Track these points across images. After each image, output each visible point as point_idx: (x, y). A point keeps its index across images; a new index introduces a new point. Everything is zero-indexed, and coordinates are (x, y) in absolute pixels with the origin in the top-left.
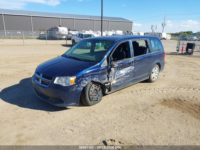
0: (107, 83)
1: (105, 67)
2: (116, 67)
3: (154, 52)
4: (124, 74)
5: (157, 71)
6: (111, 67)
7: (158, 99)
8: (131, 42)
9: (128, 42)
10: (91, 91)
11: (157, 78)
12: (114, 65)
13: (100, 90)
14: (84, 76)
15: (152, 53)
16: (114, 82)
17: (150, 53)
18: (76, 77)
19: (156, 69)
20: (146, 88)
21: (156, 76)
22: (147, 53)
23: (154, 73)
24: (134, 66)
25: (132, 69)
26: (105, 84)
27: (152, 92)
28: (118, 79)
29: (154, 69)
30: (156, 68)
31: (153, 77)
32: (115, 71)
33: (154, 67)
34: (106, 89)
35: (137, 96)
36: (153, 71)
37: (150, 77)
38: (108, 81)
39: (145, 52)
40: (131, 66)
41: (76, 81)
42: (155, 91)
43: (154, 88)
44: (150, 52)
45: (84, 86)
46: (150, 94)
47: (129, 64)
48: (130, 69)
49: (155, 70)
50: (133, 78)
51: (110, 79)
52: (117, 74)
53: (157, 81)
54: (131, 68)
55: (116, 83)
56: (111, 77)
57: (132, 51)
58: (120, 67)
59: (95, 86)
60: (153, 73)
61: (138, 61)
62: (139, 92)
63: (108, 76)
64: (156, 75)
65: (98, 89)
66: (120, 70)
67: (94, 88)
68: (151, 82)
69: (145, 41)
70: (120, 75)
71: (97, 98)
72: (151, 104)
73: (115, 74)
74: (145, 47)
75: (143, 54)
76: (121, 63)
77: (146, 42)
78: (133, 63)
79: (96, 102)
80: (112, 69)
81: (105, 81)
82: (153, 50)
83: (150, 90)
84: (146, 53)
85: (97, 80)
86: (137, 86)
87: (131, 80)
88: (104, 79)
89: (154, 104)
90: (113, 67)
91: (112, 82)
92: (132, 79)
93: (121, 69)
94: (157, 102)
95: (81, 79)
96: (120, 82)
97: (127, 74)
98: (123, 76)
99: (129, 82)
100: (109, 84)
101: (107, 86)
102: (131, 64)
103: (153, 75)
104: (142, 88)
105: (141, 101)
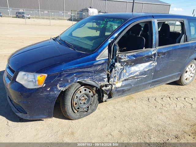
0: (106, 86)
1: (103, 61)
2: (125, 62)
3: (193, 42)
4: (138, 73)
5: (194, 70)
6: (116, 62)
7: (189, 123)
8: (155, 22)
9: (150, 22)
10: (77, 97)
11: (192, 80)
12: (121, 58)
13: (94, 95)
14: (64, 74)
15: (190, 42)
16: (119, 85)
17: (186, 43)
18: (46, 75)
19: (192, 67)
20: (172, 96)
21: (191, 77)
22: (182, 43)
23: (189, 73)
24: (157, 61)
25: (153, 66)
26: (102, 86)
27: (180, 105)
28: (126, 80)
29: (190, 66)
30: (193, 65)
31: (185, 78)
32: (122, 67)
33: (189, 64)
34: (105, 95)
35: (155, 110)
36: (187, 69)
37: (181, 77)
38: (107, 83)
39: (177, 40)
40: (151, 61)
41: (47, 81)
42: (186, 104)
43: (185, 96)
44: (186, 40)
45: (63, 89)
46: (176, 108)
47: (149, 58)
48: (150, 66)
49: (191, 69)
50: (153, 79)
51: (111, 80)
52: (126, 72)
53: (191, 84)
54: (152, 63)
55: (122, 86)
56: (115, 77)
57: (156, 37)
58: (132, 62)
59: (85, 90)
60: (186, 72)
61: (164, 54)
62: (160, 101)
63: (108, 75)
64: (192, 75)
65: (91, 94)
66: (131, 66)
67: (83, 92)
68: (182, 85)
69: (181, 22)
70: (131, 74)
71: (88, 107)
72: (174, 133)
73: (121, 72)
74: (181, 32)
75: (175, 43)
76: (134, 56)
77: (182, 24)
78: (155, 56)
79: (85, 113)
80: (118, 65)
81: (102, 83)
82: (192, 37)
83: (178, 99)
84: (179, 42)
85: (87, 81)
86: (159, 90)
87: (149, 82)
88: (102, 80)
89: (179, 134)
90: (120, 62)
91: (115, 84)
92: (151, 81)
93: (133, 66)
94: (187, 129)
95: (56, 78)
96: (129, 85)
97: (142, 73)
98: (136, 76)
99: (146, 85)
100: (110, 87)
101: (106, 90)
102: (151, 57)
103: (186, 76)
104: (166, 94)
105: (158, 122)
